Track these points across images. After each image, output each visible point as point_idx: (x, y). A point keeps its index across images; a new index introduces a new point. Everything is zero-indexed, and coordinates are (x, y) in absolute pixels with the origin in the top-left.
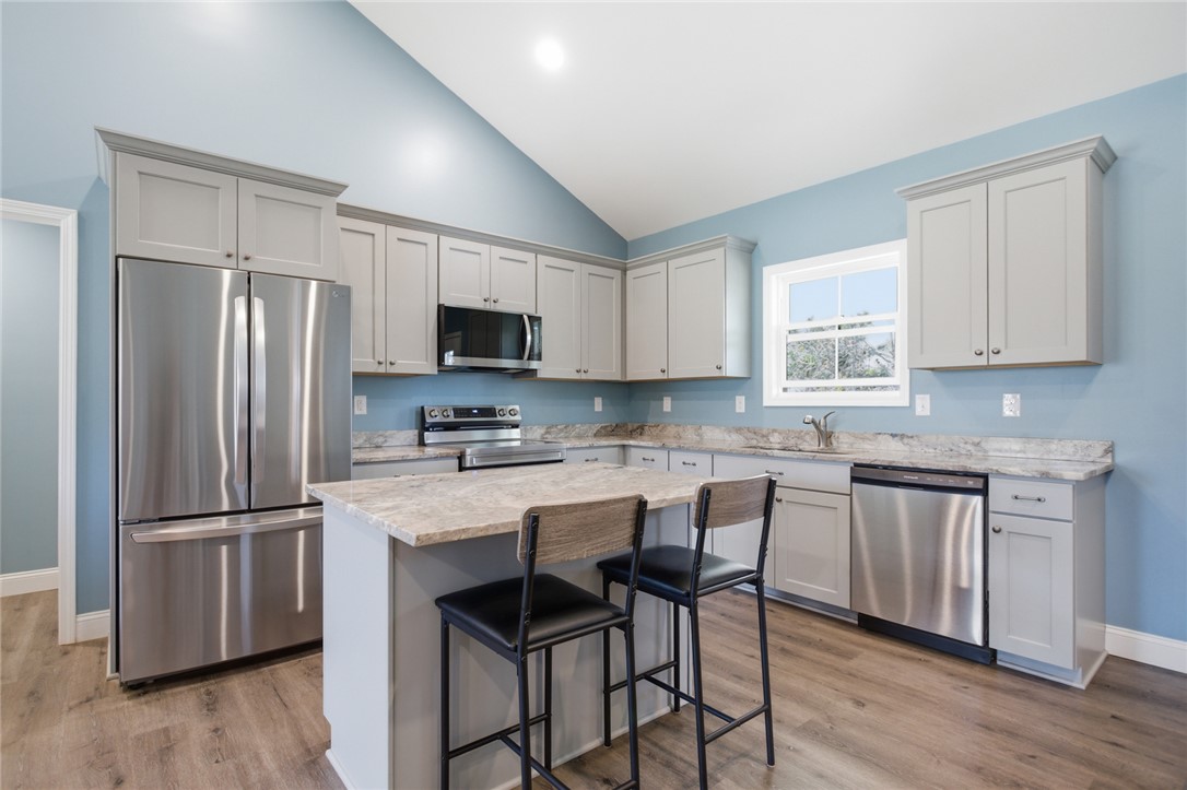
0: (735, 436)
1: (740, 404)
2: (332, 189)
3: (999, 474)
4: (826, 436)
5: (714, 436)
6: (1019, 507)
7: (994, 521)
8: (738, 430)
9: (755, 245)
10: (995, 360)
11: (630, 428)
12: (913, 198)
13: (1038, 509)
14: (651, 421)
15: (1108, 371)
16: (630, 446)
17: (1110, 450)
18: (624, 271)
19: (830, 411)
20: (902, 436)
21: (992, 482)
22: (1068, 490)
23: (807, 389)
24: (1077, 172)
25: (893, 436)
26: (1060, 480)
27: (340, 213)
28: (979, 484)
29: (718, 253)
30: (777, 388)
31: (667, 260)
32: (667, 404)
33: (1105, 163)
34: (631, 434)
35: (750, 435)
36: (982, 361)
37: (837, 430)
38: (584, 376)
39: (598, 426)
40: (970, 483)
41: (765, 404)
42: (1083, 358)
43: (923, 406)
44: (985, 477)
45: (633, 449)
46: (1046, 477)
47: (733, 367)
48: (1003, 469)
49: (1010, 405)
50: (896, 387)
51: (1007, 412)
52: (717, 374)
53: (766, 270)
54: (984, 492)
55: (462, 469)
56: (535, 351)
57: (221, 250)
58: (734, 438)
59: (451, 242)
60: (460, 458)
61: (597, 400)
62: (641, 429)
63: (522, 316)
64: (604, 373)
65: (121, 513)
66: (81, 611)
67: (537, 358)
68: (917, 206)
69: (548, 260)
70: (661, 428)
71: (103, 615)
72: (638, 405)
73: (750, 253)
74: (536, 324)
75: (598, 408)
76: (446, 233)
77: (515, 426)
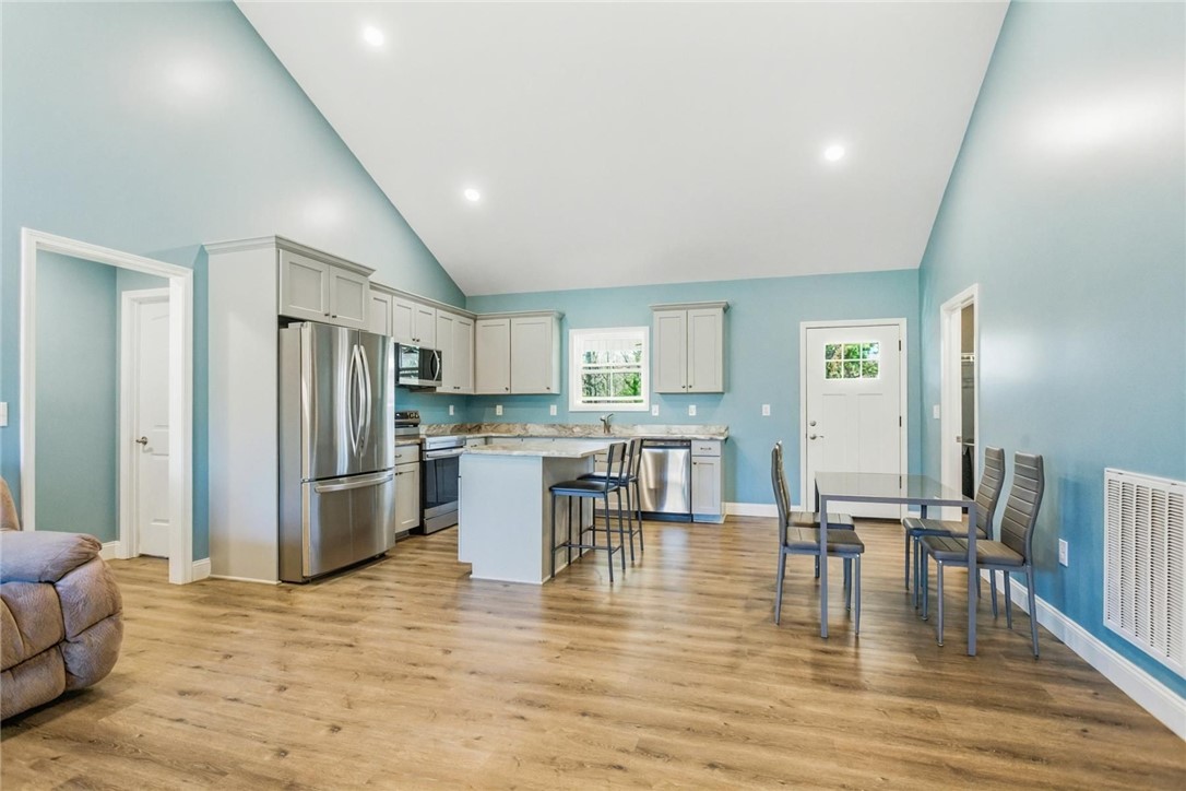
0: (551, 430)
1: (553, 410)
2: (364, 272)
3: (696, 439)
4: (607, 427)
5: (534, 429)
6: (702, 452)
7: (693, 459)
8: (553, 426)
9: (564, 315)
10: (690, 390)
11: (469, 426)
12: (656, 310)
13: (710, 453)
14: (486, 421)
15: (729, 396)
16: (492, 437)
17: (727, 429)
18: (475, 320)
19: (610, 414)
21: (693, 442)
22: (719, 443)
23: (588, 402)
24: (718, 314)
25: (642, 426)
26: (717, 440)
27: (372, 288)
28: (686, 443)
30: (577, 399)
31: (510, 317)
32: (499, 410)
33: (726, 309)
34: (470, 431)
35: (560, 428)
36: (684, 391)
37: (615, 423)
38: (457, 391)
39: (452, 426)
40: (681, 444)
41: (570, 410)
42: (721, 390)
43: (656, 411)
44: (690, 441)
45: (494, 440)
46: (711, 439)
47: (555, 390)
48: (697, 436)
49: (692, 410)
50: (641, 401)
52: (547, 392)
53: (571, 331)
54: (689, 447)
55: (421, 451)
56: (440, 374)
57: (322, 311)
58: (552, 432)
59: (397, 300)
60: (420, 445)
61: (451, 408)
62: (478, 428)
63: (432, 351)
64: (466, 389)
65: (307, 475)
66: (195, 558)
67: (439, 379)
68: (657, 314)
69: (441, 313)
70: (495, 426)
71: (207, 561)
72: (474, 410)
73: (561, 319)
74: (440, 357)
75: (452, 413)
76: (396, 295)
77: (416, 425)
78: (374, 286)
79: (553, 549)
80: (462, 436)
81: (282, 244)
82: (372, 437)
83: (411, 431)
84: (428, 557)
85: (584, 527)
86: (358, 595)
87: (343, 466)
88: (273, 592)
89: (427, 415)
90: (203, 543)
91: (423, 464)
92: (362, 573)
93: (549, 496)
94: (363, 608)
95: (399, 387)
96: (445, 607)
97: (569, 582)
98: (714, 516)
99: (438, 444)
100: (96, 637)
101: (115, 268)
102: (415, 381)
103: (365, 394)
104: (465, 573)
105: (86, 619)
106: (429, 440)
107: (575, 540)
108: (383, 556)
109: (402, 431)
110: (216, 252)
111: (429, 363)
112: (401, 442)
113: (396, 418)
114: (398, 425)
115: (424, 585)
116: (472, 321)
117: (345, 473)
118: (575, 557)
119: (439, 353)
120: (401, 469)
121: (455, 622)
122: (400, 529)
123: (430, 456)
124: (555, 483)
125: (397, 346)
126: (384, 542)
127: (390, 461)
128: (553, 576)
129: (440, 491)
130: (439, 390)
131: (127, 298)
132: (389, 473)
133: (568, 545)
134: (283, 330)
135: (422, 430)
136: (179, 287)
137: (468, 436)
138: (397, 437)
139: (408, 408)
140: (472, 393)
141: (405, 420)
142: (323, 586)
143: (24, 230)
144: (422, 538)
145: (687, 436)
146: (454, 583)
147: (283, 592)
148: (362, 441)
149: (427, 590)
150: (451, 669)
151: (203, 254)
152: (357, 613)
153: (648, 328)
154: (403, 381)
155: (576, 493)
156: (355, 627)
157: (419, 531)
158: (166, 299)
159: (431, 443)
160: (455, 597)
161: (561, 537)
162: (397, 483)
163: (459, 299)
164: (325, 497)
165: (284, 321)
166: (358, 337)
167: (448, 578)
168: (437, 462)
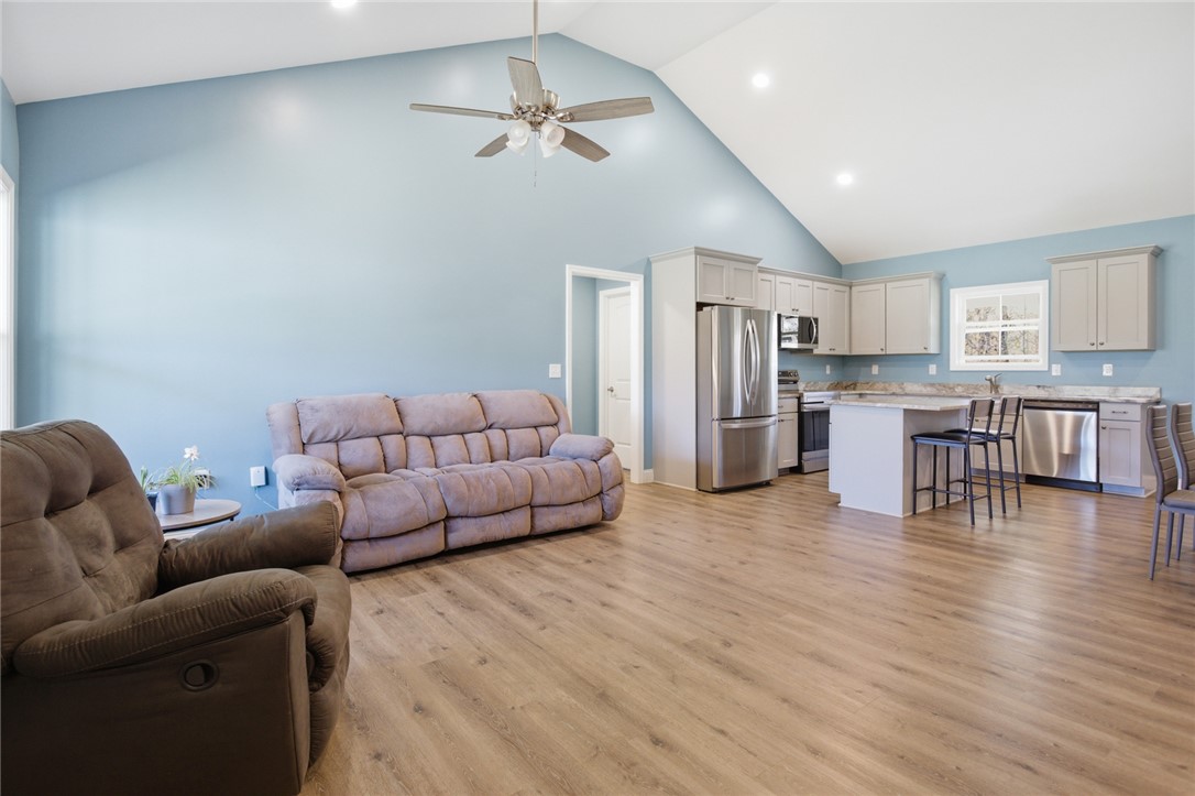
0: (929, 389)
1: (933, 369)
2: (753, 261)
3: (1105, 401)
4: (995, 387)
5: (911, 387)
6: (1115, 416)
7: (1102, 423)
8: (932, 385)
9: (944, 275)
10: (1101, 348)
11: (845, 384)
13: (1125, 417)
14: (861, 380)
15: (1159, 353)
16: (867, 394)
17: (1159, 391)
18: (851, 288)
19: (1000, 373)
20: (1044, 387)
21: (1101, 405)
22: (1138, 408)
24: (1143, 261)
25: (1039, 387)
26: (1135, 403)
27: (760, 271)
28: (1094, 406)
29: (926, 281)
30: (960, 360)
31: (885, 282)
32: (875, 369)
34: (845, 388)
35: (940, 388)
36: (1094, 348)
37: (1001, 384)
39: (828, 384)
40: (1090, 406)
41: (951, 369)
42: (1146, 347)
43: (1057, 370)
44: (1098, 403)
46: (1127, 402)
47: (933, 349)
48: (1107, 398)
49: (1107, 370)
50: (1038, 360)
51: (1105, 373)
52: (924, 352)
53: (952, 291)
54: (1097, 410)
55: (800, 404)
56: (817, 338)
57: (725, 296)
58: (929, 390)
59: (779, 278)
60: (799, 398)
61: (828, 367)
62: (854, 386)
63: (809, 319)
64: (842, 350)
65: (716, 416)
66: (645, 468)
67: (816, 342)
68: (1056, 268)
69: (817, 284)
70: (870, 384)
71: (651, 471)
72: (850, 370)
73: (941, 280)
74: (817, 323)
75: (828, 372)
76: (779, 274)
77: (795, 382)
78: (762, 270)
79: (915, 490)
80: (837, 392)
81: (699, 252)
82: (760, 391)
83: (791, 387)
84: (805, 488)
85: (953, 477)
86: (751, 504)
87: (737, 411)
88: (694, 494)
89: (806, 374)
90: (650, 459)
91: (801, 415)
92: (753, 492)
93: (911, 443)
94: (755, 511)
95: (781, 350)
96: (816, 519)
97: (933, 520)
98: (1134, 488)
99: (813, 398)
100: (614, 493)
101: (595, 279)
102: (794, 345)
103: (755, 357)
104: (834, 502)
105: (610, 483)
106: (805, 394)
107: (941, 485)
108: (767, 484)
109: (784, 387)
110: (656, 261)
111: (807, 328)
112: (783, 396)
113: (779, 376)
114: (780, 382)
115: (801, 505)
116: (848, 288)
117: (739, 416)
118: (941, 502)
119: (816, 320)
120: (783, 417)
121: (823, 528)
122: (780, 467)
123: (806, 408)
124: (918, 433)
125: (779, 316)
126: (768, 473)
127: (774, 409)
128: (914, 513)
129: (817, 438)
130: (816, 352)
131: (602, 294)
132: (772, 419)
133: (933, 489)
134: (700, 313)
135: (801, 386)
136: (636, 287)
137: (842, 393)
138: (780, 391)
139: (789, 367)
140: (848, 353)
141: (786, 378)
142: (726, 496)
143: (567, 266)
144: (801, 476)
145: (1095, 398)
146: (825, 507)
147: (700, 496)
148: (753, 393)
149: (803, 508)
150: (817, 551)
151: (649, 263)
152: (753, 514)
153: (1047, 281)
154: (784, 345)
155: (942, 444)
156: (752, 521)
157: (797, 470)
158: (628, 294)
159: (808, 397)
160: (826, 515)
161: (924, 480)
162: (779, 427)
163: (836, 269)
164: (726, 433)
165: (700, 306)
166: (749, 313)
167: (823, 504)
168: (815, 413)
